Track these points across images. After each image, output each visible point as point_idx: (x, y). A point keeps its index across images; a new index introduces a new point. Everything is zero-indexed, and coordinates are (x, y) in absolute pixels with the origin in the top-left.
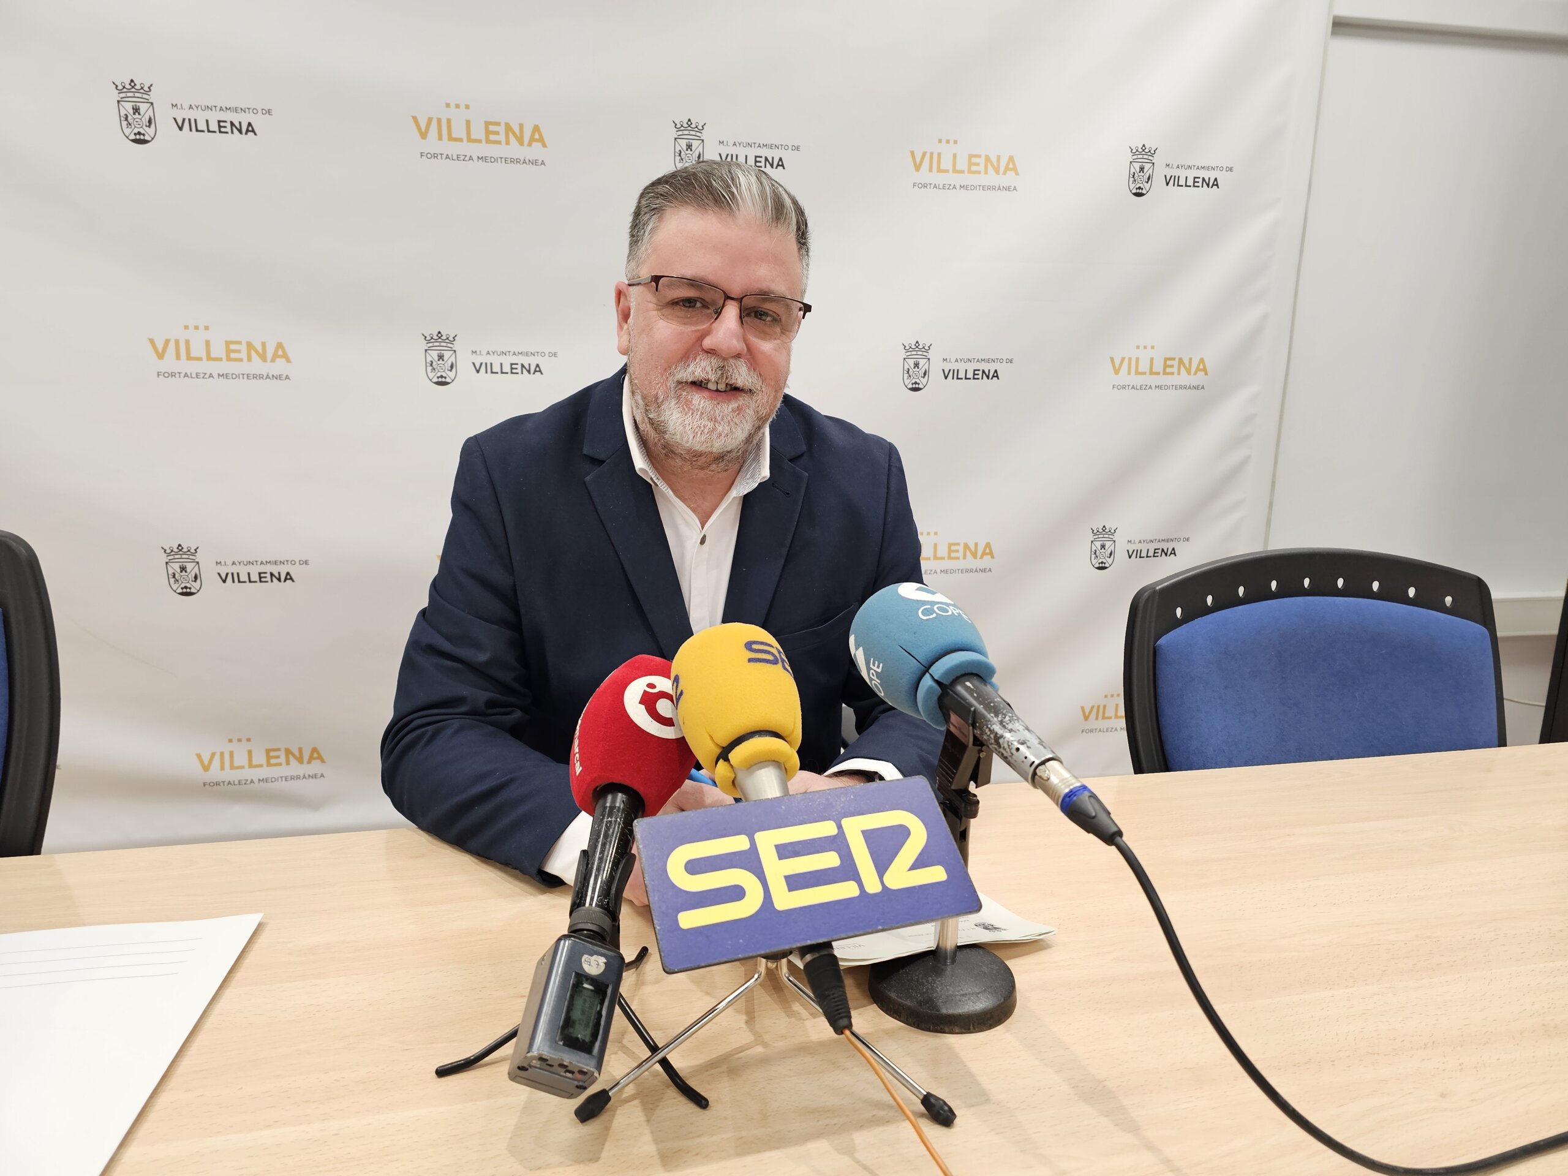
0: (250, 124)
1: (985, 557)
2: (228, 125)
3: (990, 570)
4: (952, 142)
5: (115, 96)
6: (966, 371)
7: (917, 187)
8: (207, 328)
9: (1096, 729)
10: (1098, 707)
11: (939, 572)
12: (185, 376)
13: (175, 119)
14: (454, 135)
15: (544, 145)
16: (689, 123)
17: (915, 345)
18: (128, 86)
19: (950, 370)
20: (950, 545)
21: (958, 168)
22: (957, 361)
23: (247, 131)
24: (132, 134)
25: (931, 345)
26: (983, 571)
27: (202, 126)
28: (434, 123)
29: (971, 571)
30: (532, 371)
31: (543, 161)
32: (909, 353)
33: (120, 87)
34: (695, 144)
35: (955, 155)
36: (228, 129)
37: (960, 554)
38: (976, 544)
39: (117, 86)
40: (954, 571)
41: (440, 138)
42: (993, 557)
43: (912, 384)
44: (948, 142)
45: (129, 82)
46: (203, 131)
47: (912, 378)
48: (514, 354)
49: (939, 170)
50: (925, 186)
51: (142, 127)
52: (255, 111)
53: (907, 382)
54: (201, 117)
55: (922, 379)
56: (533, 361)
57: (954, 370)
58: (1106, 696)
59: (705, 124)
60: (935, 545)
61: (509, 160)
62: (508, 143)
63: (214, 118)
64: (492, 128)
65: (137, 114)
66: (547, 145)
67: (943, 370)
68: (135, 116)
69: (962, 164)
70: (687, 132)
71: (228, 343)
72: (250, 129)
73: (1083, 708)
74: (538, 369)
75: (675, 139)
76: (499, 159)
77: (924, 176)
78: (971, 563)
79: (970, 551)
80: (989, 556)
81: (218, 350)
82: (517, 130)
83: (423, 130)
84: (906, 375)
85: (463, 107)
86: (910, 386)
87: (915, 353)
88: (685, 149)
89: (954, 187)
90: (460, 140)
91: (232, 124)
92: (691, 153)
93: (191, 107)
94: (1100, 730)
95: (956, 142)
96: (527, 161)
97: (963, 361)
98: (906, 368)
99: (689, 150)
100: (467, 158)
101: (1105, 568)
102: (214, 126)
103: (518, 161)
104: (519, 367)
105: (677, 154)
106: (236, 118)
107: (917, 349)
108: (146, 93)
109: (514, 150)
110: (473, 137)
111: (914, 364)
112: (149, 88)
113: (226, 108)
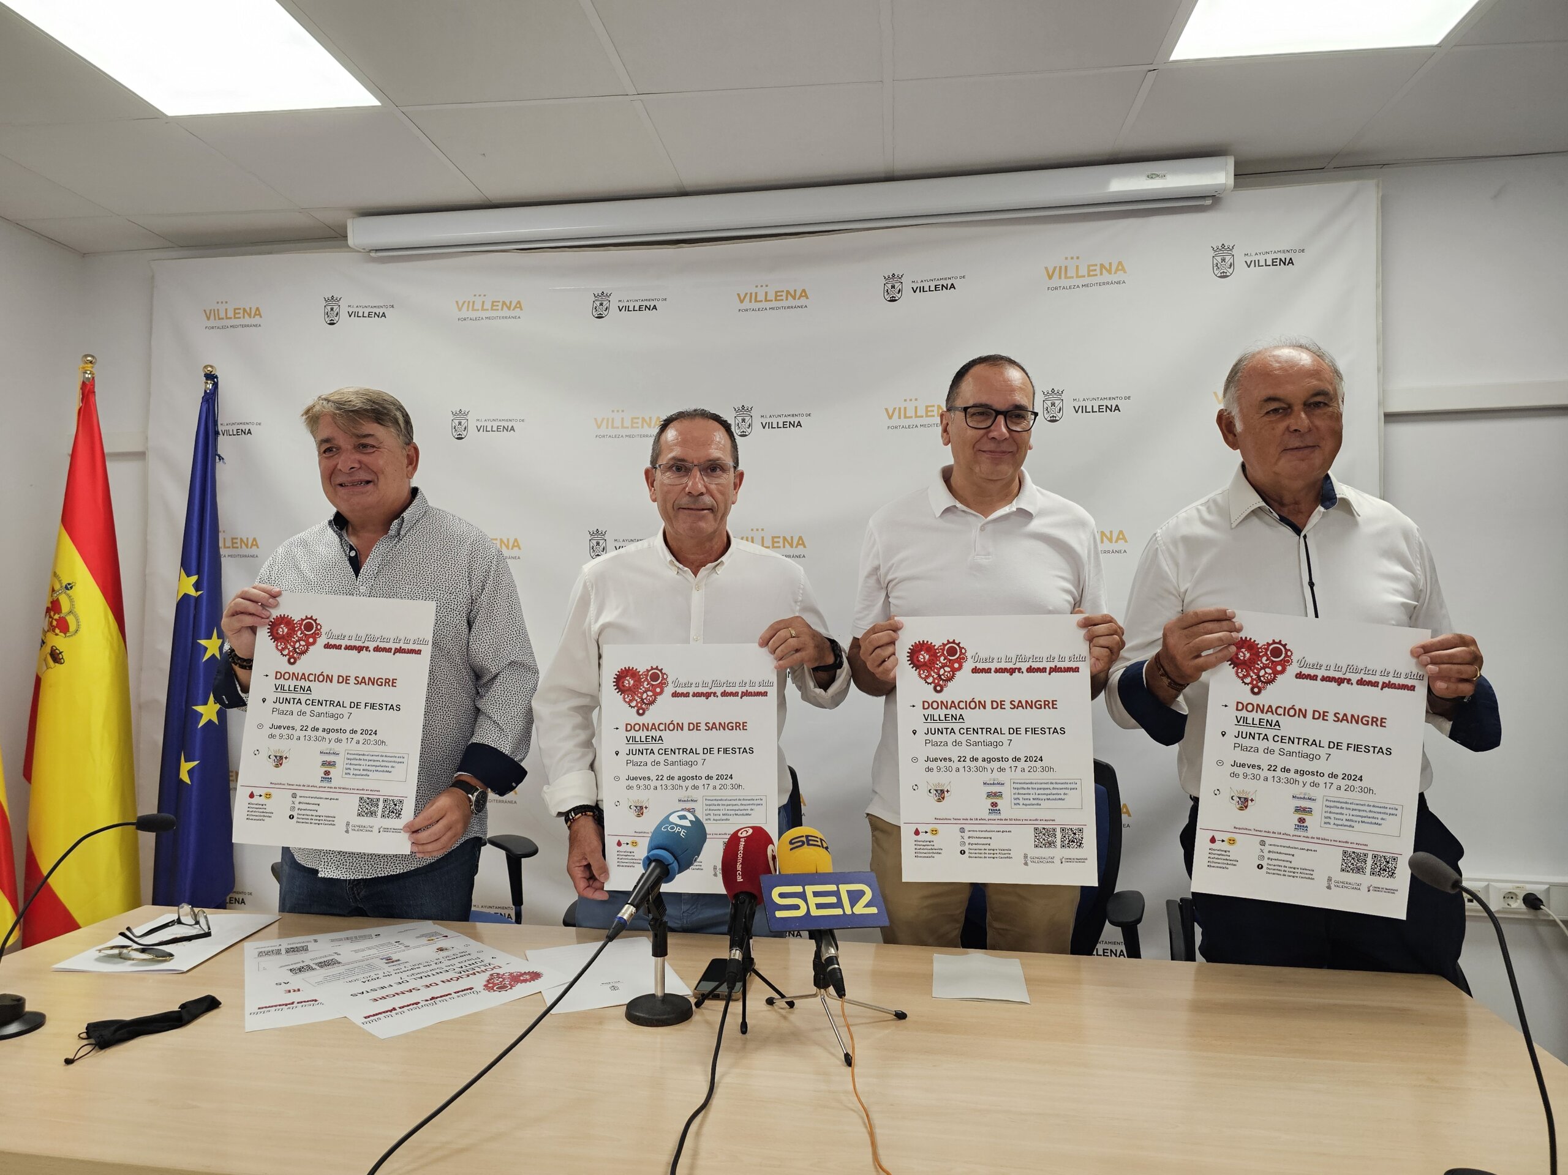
15: (805, 546)
31: (804, 555)
33: (592, 533)
39: (590, 533)
45: (595, 531)
82: (789, 540)
96: (796, 556)
108: (603, 534)
112: (605, 531)
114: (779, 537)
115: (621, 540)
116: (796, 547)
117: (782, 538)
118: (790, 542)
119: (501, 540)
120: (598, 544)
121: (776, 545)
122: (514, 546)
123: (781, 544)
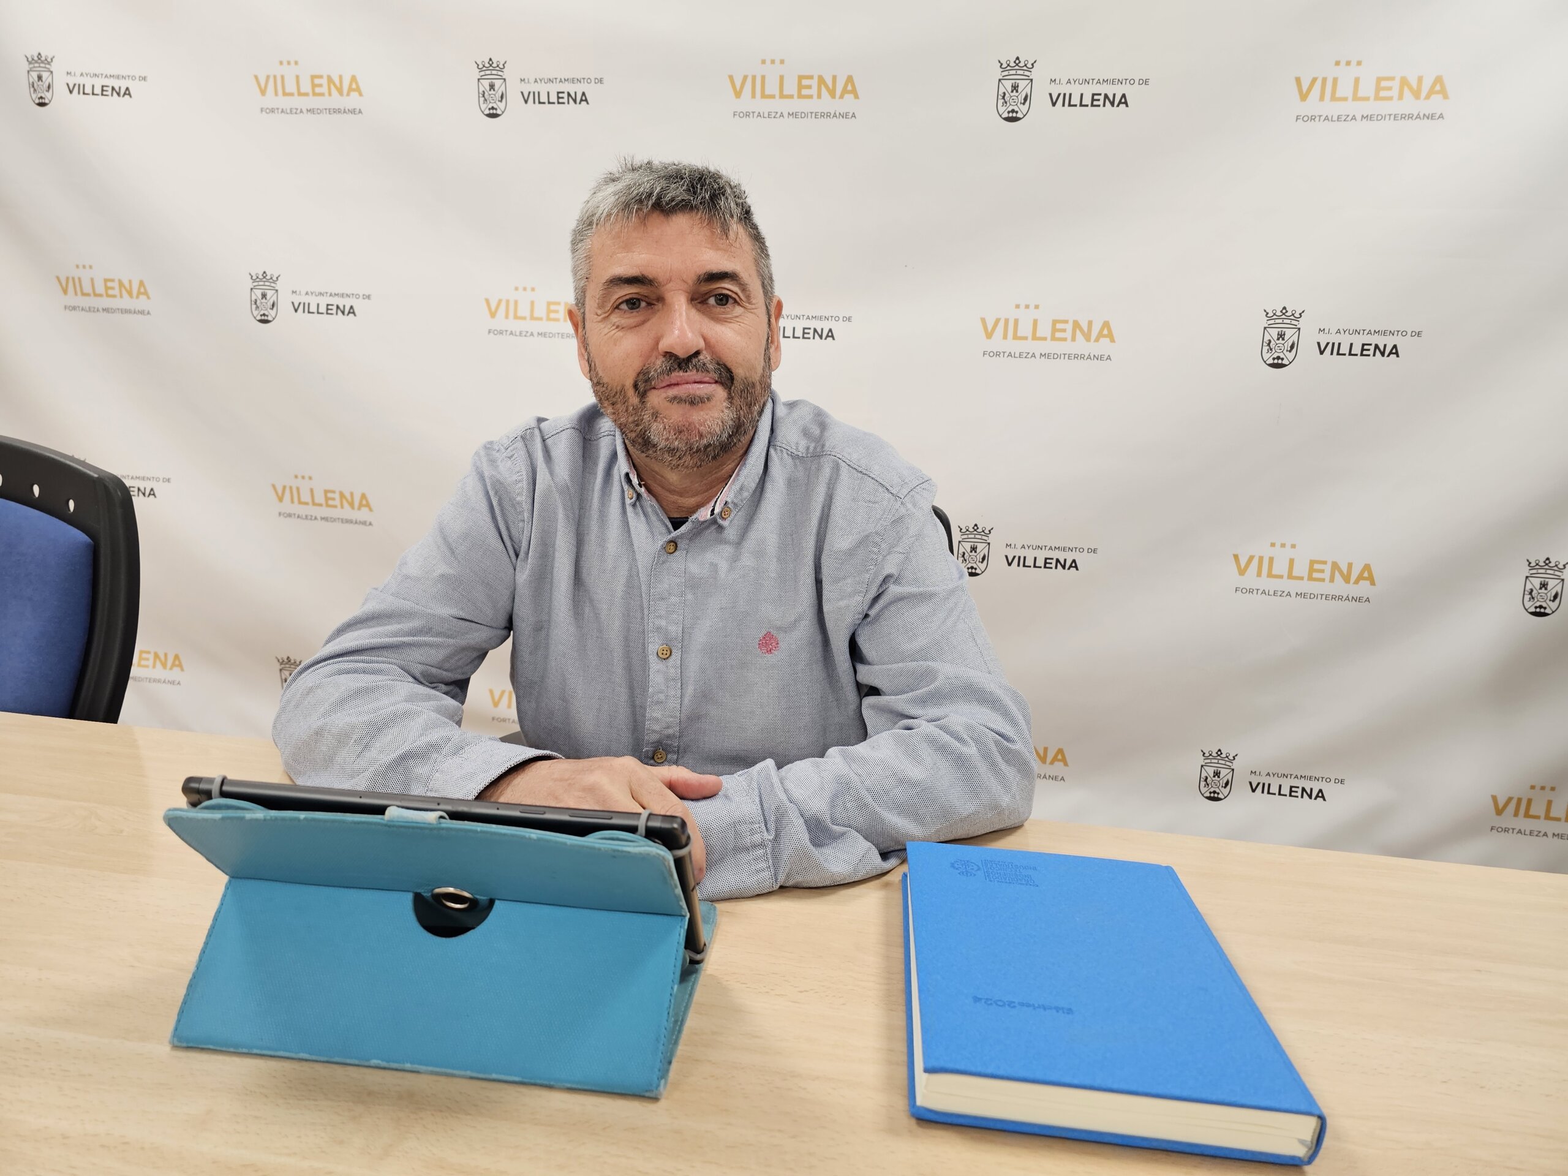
0: (584, 94)
1: (1361, 582)
2: (565, 96)
3: (1368, 600)
4: (1354, 63)
5: (477, 74)
6: (1351, 344)
7: (1301, 120)
8: (533, 289)
9: (1513, 829)
10: (1519, 800)
11: (1293, 594)
12: (510, 334)
13: (522, 93)
14: (767, 92)
15: (857, 97)
16: (1017, 62)
17: (1281, 312)
18: (487, 65)
19: (1328, 344)
20: (1312, 563)
21: (1360, 94)
22: (1338, 332)
23: (582, 100)
24: (487, 110)
25: (1303, 312)
26: (1359, 600)
27: (544, 99)
28: (749, 81)
29: (1340, 598)
30: (824, 336)
31: (854, 113)
32: (1272, 322)
33: (481, 66)
34: (1022, 84)
35: (1357, 80)
36: (565, 100)
37: (1327, 575)
38: (1350, 565)
39: (478, 65)
40: (1316, 596)
41: (754, 96)
42: (1373, 583)
43: (1274, 359)
44: (1348, 63)
45: (488, 60)
46: (544, 103)
47: (1274, 351)
48: (808, 318)
49: (1334, 98)
50: (1313, 118)
51: (495, 102)
52: (588, 81)
53: (1266, 356)
54: (543, 88)
55: (1287, 354)
56: (826, 326)
57: (1333, 344)
58: (1533, 787)
59: (1035, 62)
60: (1292, 561)
61: (819, 114)
62: (819, 96)
63: (554, 89)
64: (805, 82)
65: (492, 90)
66: (860, 96)
67: (1319, 344)
68: (490, 93)
69: (1367, 88)
70: (1014, 72)
71: (549, 304)
72: (584, 98)
73: (1494, 798)
74: (831, 334)
75: (1000, 80)
76: (810, 114)
77: (1313, 105)
78: (1339, 587)
79: (1341, 572)
80: (1368, 582)
81: (540, 311)
82: (830, 83)
83: (738, 89)
84: (1266, 348)
85: (777, 62)
86: (1271, 361)
87: (1280, 321)
88: (1010, 90)
89: (1354, 118)
90: (773, 97)
91: (569, 94)
92: (1017, 94)
93: (536, 81)
94: (1520, 832)
95: (1359, 63)
96: (838, 114)
97: (1347, 332)
98: (1266, 340)
99: (1015, 91)
100: (778, 115)
101: (1545, 615)
102: (554, 99)
103: (828, 115)
104: (811, 331)
105: (1000, 97)
106: (571, 88)
107: (1284, 317)
108: (501, 70)
109: (826, 104)
110: (785, 93)
111: (1278, 334)
112: (503, 65)
113: (565, 79)
114: (811, 77)
115: (532, 80)
116: (841, 97)
117: (816, 79)
118: (831, 86)
119: (330, 80)
120: (492, 87)
121: (804, 92)
122: (350, 90)
123: (814, 91)
